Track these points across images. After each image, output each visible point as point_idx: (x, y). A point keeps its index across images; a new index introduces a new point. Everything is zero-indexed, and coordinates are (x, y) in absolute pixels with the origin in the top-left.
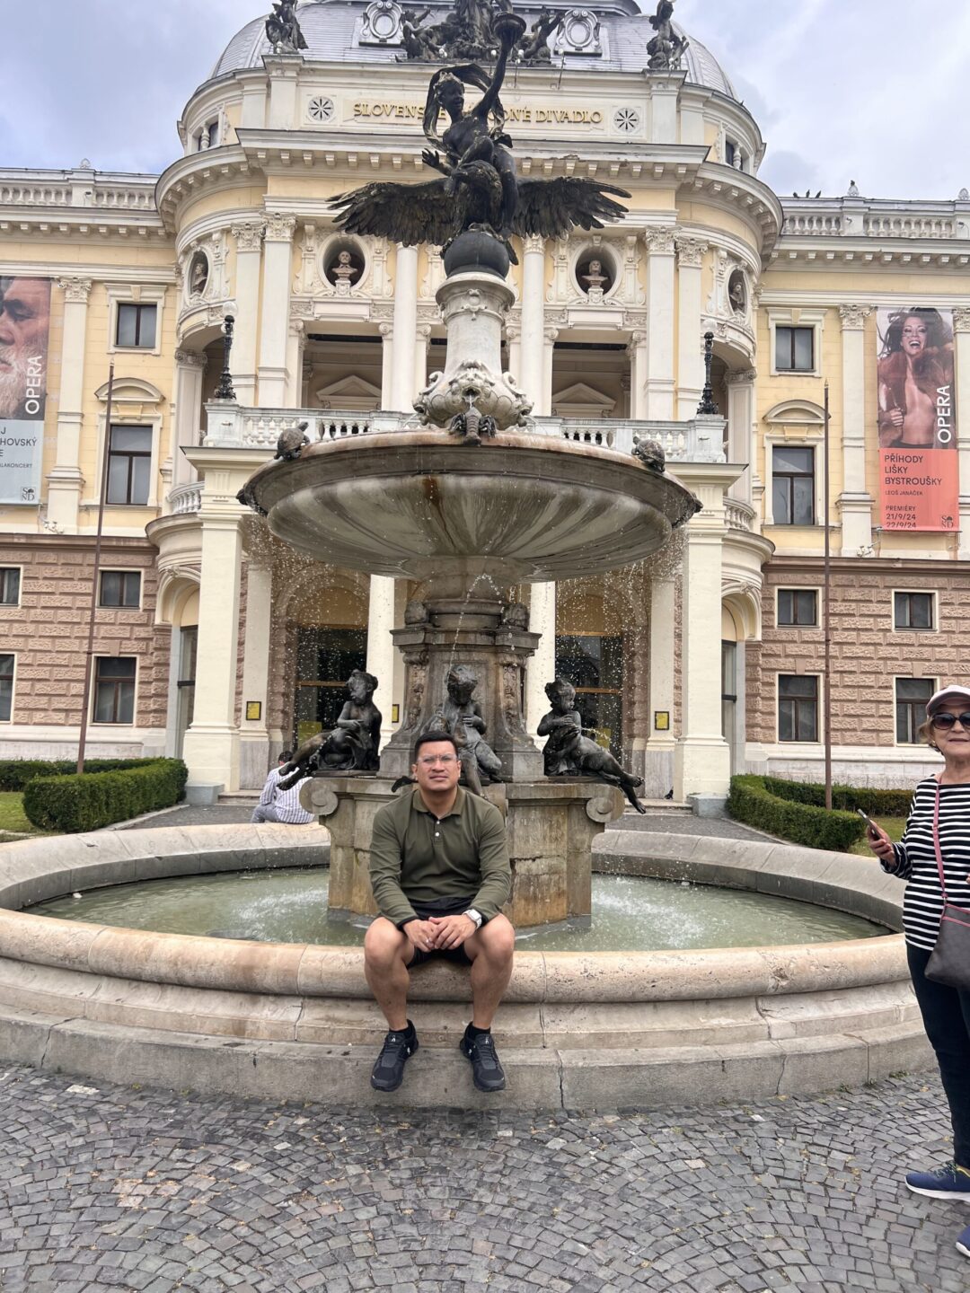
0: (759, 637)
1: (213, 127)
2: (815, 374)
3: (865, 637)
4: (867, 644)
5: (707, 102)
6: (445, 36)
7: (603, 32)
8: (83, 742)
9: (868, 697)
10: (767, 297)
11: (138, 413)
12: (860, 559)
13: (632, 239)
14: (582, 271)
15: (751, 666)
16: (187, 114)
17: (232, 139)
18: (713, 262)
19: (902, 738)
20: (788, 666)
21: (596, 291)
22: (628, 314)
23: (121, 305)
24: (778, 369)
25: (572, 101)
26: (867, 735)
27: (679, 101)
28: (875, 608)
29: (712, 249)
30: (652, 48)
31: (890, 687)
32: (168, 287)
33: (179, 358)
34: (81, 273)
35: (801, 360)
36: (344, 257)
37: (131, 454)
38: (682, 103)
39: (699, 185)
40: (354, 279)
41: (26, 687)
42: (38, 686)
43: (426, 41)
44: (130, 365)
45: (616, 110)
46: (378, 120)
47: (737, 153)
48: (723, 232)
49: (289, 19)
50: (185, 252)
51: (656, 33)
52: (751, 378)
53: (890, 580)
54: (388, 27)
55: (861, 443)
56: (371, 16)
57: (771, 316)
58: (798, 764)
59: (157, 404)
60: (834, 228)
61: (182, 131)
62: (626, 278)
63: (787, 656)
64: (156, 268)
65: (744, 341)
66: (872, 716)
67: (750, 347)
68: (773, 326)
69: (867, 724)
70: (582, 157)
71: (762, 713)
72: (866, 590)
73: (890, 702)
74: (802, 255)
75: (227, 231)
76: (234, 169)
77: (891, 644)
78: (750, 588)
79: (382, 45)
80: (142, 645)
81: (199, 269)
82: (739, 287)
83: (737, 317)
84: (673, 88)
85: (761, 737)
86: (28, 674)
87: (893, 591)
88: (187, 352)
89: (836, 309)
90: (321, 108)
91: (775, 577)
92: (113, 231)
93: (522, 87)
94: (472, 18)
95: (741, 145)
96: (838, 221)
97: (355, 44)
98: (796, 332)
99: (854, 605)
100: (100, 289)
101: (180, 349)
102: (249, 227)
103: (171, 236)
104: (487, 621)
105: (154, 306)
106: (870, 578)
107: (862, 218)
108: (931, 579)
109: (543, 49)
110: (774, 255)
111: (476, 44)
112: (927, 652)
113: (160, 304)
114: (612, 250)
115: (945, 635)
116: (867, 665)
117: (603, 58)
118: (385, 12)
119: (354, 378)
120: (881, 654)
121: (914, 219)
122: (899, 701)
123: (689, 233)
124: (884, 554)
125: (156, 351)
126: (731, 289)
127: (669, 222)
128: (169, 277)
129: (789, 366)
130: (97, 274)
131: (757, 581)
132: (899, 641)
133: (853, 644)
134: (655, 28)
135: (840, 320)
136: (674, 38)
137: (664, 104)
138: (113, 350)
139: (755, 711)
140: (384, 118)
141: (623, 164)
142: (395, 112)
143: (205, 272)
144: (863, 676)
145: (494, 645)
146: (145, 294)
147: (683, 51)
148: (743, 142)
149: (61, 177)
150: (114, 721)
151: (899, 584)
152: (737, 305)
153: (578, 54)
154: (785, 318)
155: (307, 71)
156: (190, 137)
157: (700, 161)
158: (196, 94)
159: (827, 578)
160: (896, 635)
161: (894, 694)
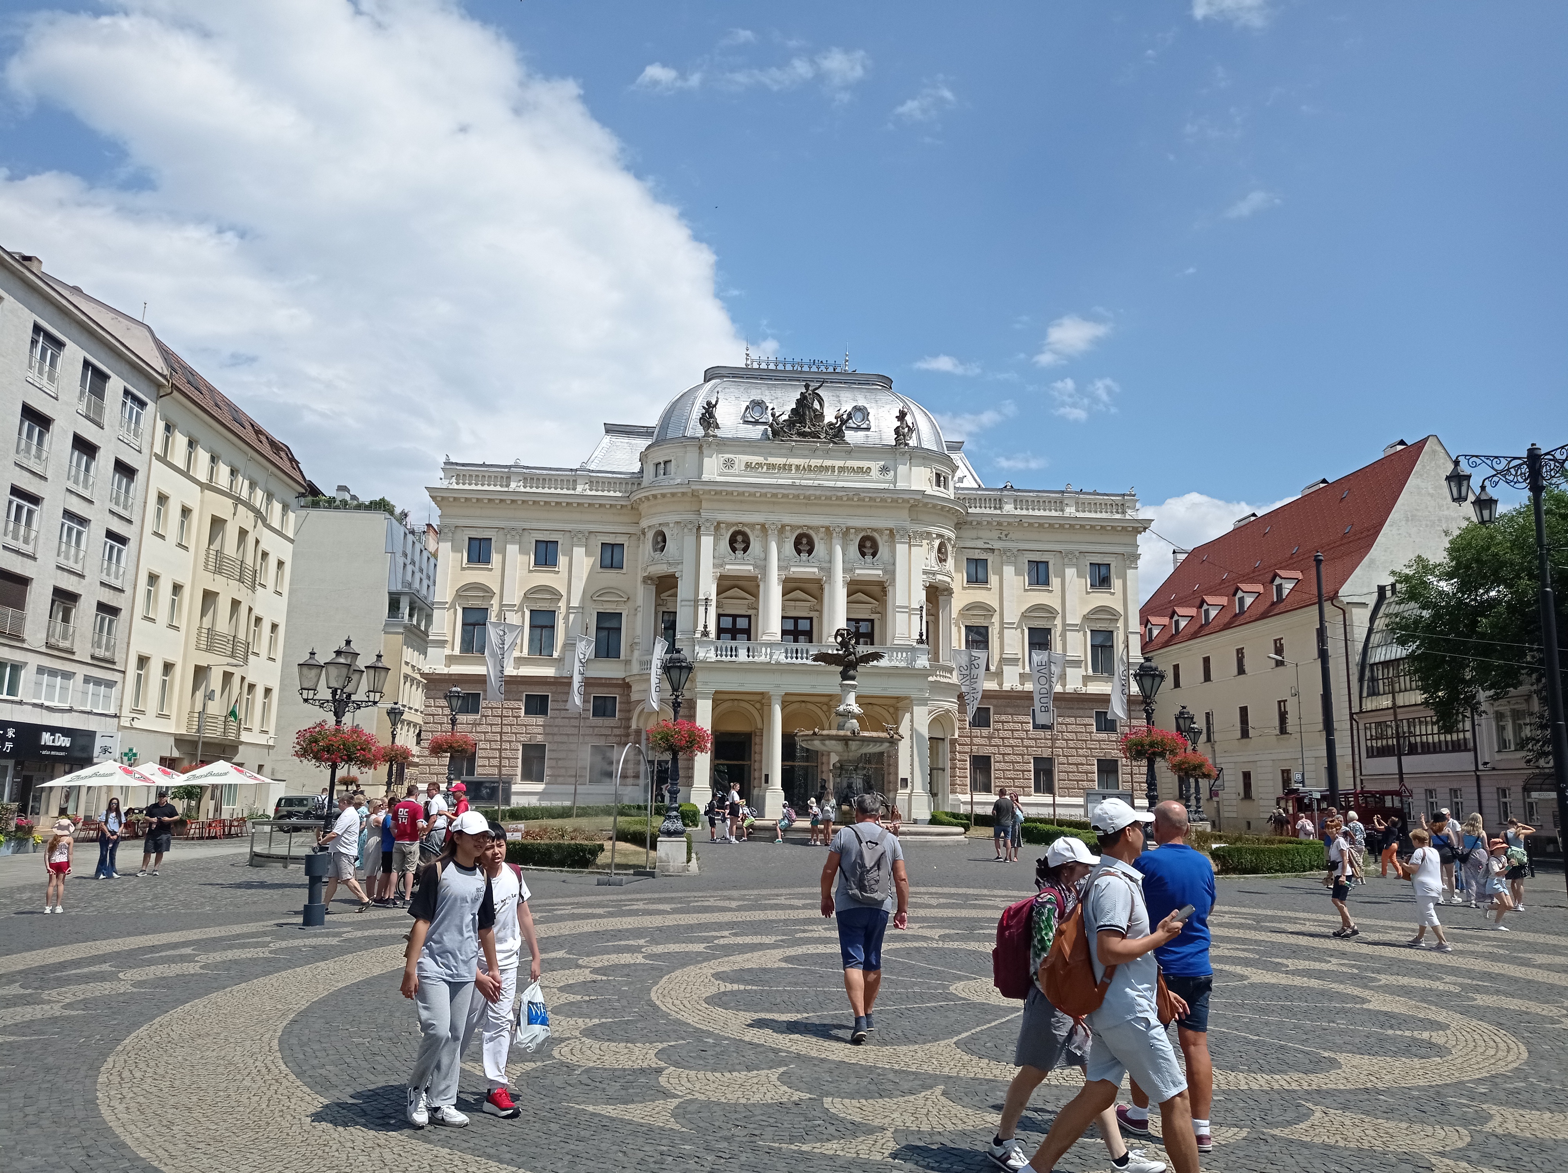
0: (956, 735)
2: (988, 586)
3: (1016, 734)
4: (1018, 739)
5: (924, 457)
7: (872, 415)
9: (1019, 768)
10: (961, 544)
11: (614, 607)
12: (1013, 691)
13: (887, 533)
15: (953, 751)
18: (928, 540)
19: (1037, 791)
20: (974, 750)
21: (869, 558)
22: (886, 570)
23: (603, 545)
24: (968, 584)
25: (855, 461)
27: (911, 461)
28: (1022, 719)
29: (928, 534)
31: (1030, 763)
32: (631, 536)
33: (645, 582)
34: (582, 528)
35: (981, 578)
36: (740, 538)
37: (611, 629)
38: (913, 460)
39: (921, 504)
40: (745, 550)
41: (552, 763)
42: (560, 762)
43: (782, 429)
44: (610, 579)
45: (877, 467)
47: (942, 477)
48: (933, 525)
51: (899, 424)
52: (951, 595)
53: (1029, 702)
54: (759, 413)
55: (1014, 626)
56: (750, 407)
57: (964, 557)
59: (626, 603)
60: (998, 505)
61: (642, 461)
63: (974, 745)
64: (624, 525)
65: (946, 578)
66: (1021, 779)
67: (949, 580)
68: (965, 560)
70: (862, 494)
71: (960, 777)
72: (1017, 709)
73: (1030, 771)
74: (979, 523)
75: (677, 523)
76: (684, 493)
77: (1030, 739)
78: (949, 711)
79: (756, 422)
80: (618, 739)
81: (659, 539)
82: (943, 550)
83: (943, 566)
84: (907, 456)
85: (958, 790)
86: (554, 755)
87: (1032, 709)
88: (648, 579)
89: (999, 550)
90: (729, 464)
93: (831, 453)
95: (944, 473)
96: (1000, 501)
97: (742, 421)
98: (978, 563)
99: (1010, 717)
100: (592, 536)
101: (644, 577)
102: (691, 523)
103: (635, 509)
105: (623, 547)
106: (1018, 702)
107: (1013, 500)
109: (841, 434)
110: (965, 522)
111: (807, 429)
112: (1050, 743)
113: (626, 546)
115: (1060, 734)
116: (1018, 750)
117: (873, 430)
118: (758, 404)
119: (736, 589)
120: (1025, 744)
122: (1036, 771)
123: (915, 527)
124: (1026, 688)
125: (624, 571)
126: (939, 553)
127: (905, 523)
128: (634, 531)
129: (974, 582)
130: (591, 528)
131: (955, 707)
132: (1035, 737)
133: (1010, 738)
134: (898, 421)
135: (1000, 556)
136: (908, 426)
137: (903, 464)
138: (599, 569)
139: (955, 776)
140: (760, 470)
141: (881, 498)
142: (766, 467)
143: (664, 541)
144: (1015, 757)
146: (618, 539)
147: (913, 433)
148: (946, 471)
152: (942, 559)
153: (859, 429)
154: (971, 555)
155: (722, 444)
157: (920, 497)
159: (995, 701)
160: (1032, 733)
161: (1032, 766)
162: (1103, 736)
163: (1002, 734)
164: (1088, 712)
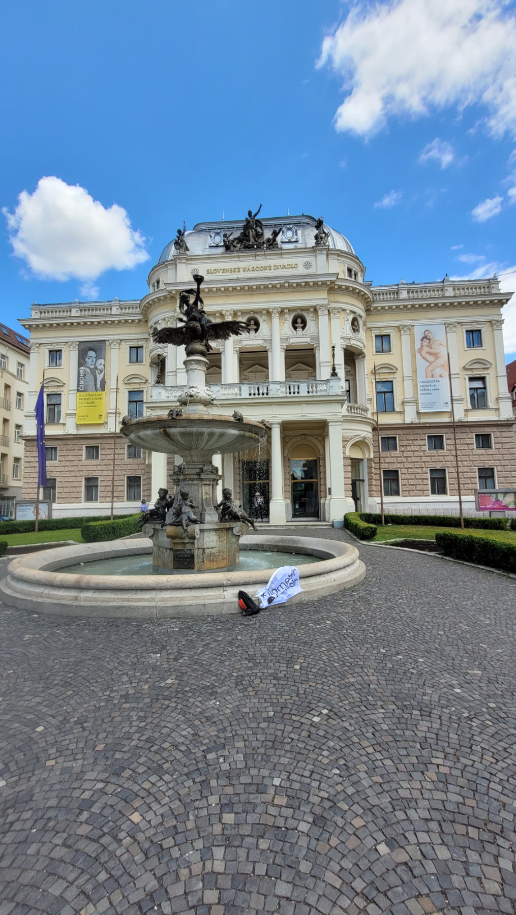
0: (372, 456)
1: (158, 282)
2: (391, 353)
3: (416, 454)
4: (417, 457)
5: (339, 255)
6: (239, 241)
7: (299, 232)
8: (112, 508)
9: (419, 477)
10: (369, 325)
11: (138, 387)
12: (412, 423)
13: (312, 309)
14: (294, 322)
15: (370, 468)
16: (150, 278)
17: (164, 287)
18: (343, 315)
19: (433, 492)
20: (385, 466)
21: (299, 330)
22: (312, 338)
23: (131, 348)
24: (376, 352)
25: (286, 261)
26: (418, 492)
27: (327, 256)
28: (420, 442)
29: (344, 310)
30: (316, 237)
31: (427, 473)
32: (147, 339)
33: (151, 366)
34: (116, 337)
35: (385, 348)
37: (136, 402)
38: (329, 256)
39: (336, 287)
41: (103, 489)
42: (107, 488)
43: (232, 244)
44: (136, 369)
45: (303, 263)
46: (215, 274)
47: (353, 273)
48: (347, 303)
49: (182, 241)
50: (151, 328)
51: (317, 232)
52: (364, 357)
53: (425, 431)
54: (219, 240)
55: (411, 378)
56: (213, 236)
57: (373, 332)
58: (391, 505)
59: (145, 383)
60: (396, 296)
61: (149, 284)
62: (310, 324)
63: (386, 463)
64: (142, 333)
65: (359, 344)
66: (420, 485)
67: (362, 345)
68: (373, 335)
69: (419, 488)
70: (290, 281)
71: (375, 486)
72: (416, 435)
73: (427, 479)
74: (383, 308)
75: (164, 319)
76: (165, 297)
77: (426, 456)
78: (366, 438)
79: (217, 246)
80: (143, 471)
82: (356, 323)
83: (356, 335)
84: (325, 252)
85: (374, 495)
86: (103, 484)
87: (427, 435)
88: (153, 364)
89: (398, 327)
91: (380, 432)
92: (126, 321)
93: (268, 257)
94: (249, 233)
95: (354, 269)
96: (397, 293)
97: (207, 247)
98: (384, 338)
99: (411, 442)
100: (123, 343)
101: (151, 362)
102: (171, 317)
103: (146, 321)
104: (198, 470)
105: (142, 347)
106: (417, 430)
107: (406, 291)
108: (441, 430)
109: (275, 242)
110: (372, 309)
112: (441, 459)
113: (144, 346)
114: (305, 314)
115: (449, 452)
116: (417, 465)
117: (300, 242)
118: (218, 234)
119: (215, 368)
120: (423, 460)
121: (427, 290)
122: (431, 478)
123: (333, 305)
124: (422, 421)
125: (144, 363)
126: (353, 324)
127: (325, 302)
128: (146, 336)
129: (381, 351)
130: (121, 337)
131: (370, 435)
132: (429, 454)
133: (411, 457)
134: (317, 229)
135: (400, 331)
136: (324, 233)
137: (322, 258)
138: (128, 364)
139: (372, 485)
140: (218, 274)
141: (306, 282)
142: (221, 271)
144: (416, 469)
145: (200, 478)
146: (139, 343)
147: (328, 237)
148: (355, 267)
149: (108, 303)
150: (135, 500)
151: (429, 432)
152: (355, 330)
153: (290, 242)
154: (378, 332)
155: (190, 259)
156: (151, 286)
157: (335, 279)
158: (152, 270)
159: (400, 432)
160: (428, 452)
161: (429, 476)
162: (482, 451)
163: (406, 454)
164: (470, 435)
